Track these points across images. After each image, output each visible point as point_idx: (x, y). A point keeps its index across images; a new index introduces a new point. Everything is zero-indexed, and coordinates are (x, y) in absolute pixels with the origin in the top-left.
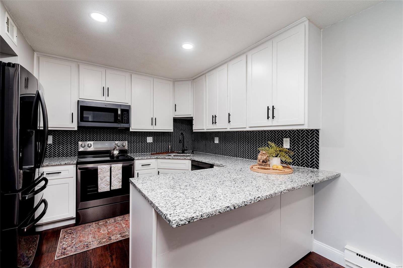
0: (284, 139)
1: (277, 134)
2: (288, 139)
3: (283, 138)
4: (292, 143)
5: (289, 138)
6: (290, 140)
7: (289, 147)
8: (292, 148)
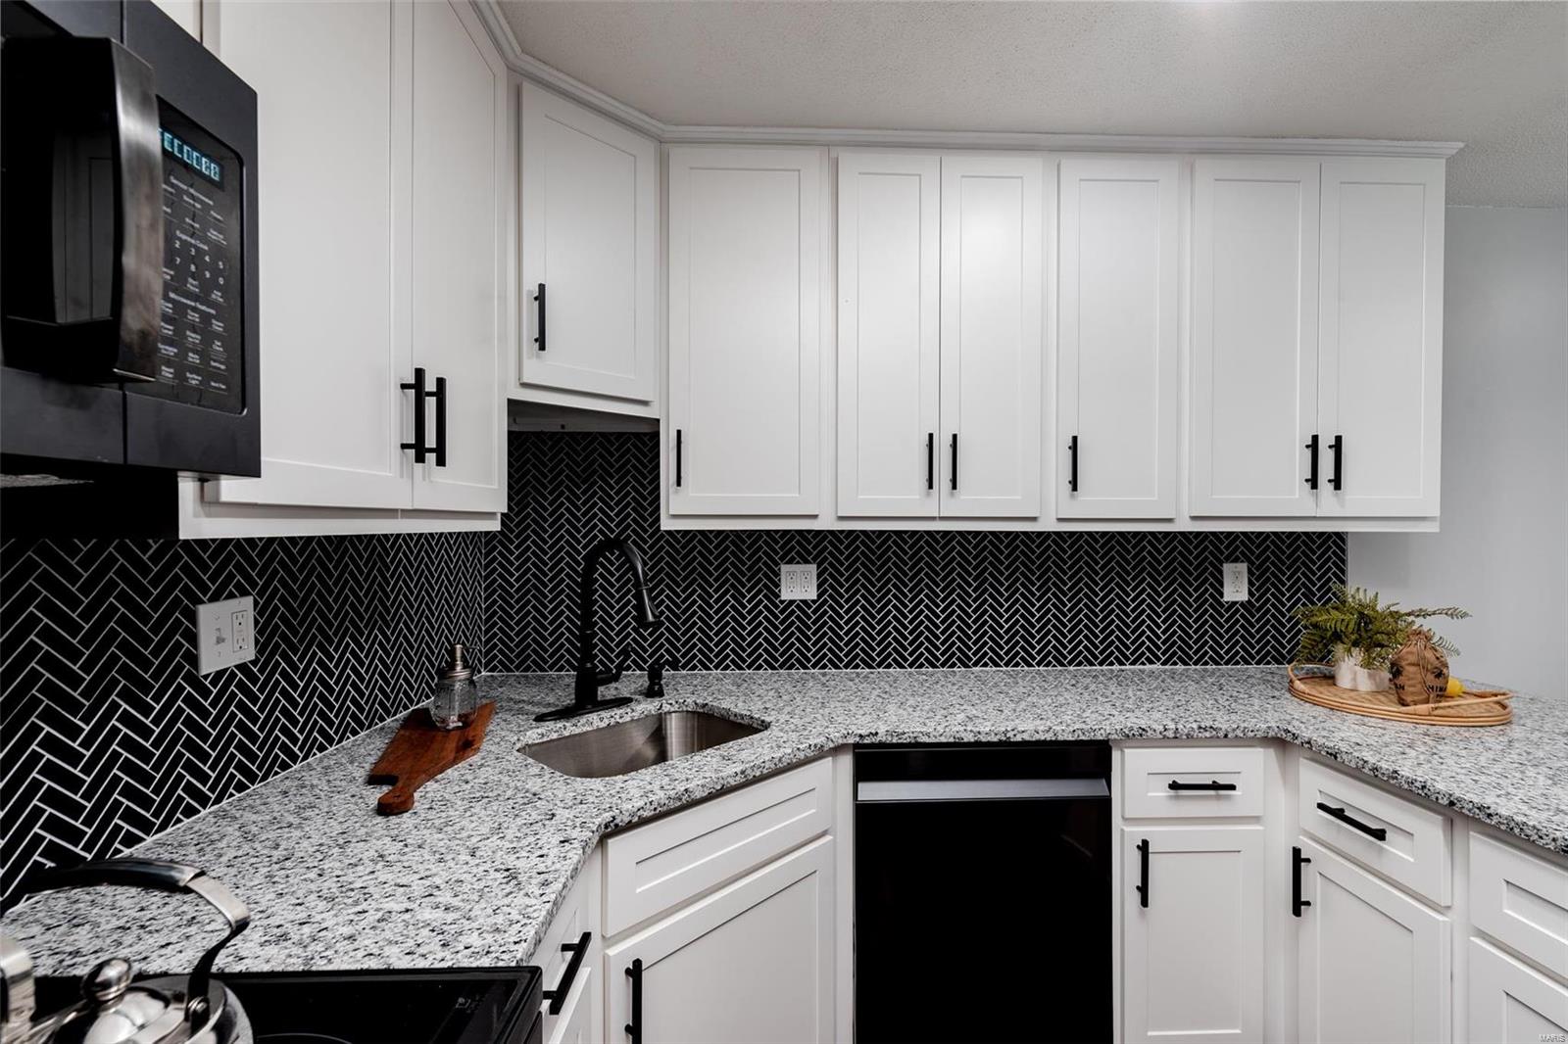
0: (1227, 568)
1: (1196, 548)
2: (1242, 567)
3: (1221, 563)
4: (1257, 580)
5: (1242, 562)
6: (1250, 572)
7: (1243, 596)
8: (1257, 601)
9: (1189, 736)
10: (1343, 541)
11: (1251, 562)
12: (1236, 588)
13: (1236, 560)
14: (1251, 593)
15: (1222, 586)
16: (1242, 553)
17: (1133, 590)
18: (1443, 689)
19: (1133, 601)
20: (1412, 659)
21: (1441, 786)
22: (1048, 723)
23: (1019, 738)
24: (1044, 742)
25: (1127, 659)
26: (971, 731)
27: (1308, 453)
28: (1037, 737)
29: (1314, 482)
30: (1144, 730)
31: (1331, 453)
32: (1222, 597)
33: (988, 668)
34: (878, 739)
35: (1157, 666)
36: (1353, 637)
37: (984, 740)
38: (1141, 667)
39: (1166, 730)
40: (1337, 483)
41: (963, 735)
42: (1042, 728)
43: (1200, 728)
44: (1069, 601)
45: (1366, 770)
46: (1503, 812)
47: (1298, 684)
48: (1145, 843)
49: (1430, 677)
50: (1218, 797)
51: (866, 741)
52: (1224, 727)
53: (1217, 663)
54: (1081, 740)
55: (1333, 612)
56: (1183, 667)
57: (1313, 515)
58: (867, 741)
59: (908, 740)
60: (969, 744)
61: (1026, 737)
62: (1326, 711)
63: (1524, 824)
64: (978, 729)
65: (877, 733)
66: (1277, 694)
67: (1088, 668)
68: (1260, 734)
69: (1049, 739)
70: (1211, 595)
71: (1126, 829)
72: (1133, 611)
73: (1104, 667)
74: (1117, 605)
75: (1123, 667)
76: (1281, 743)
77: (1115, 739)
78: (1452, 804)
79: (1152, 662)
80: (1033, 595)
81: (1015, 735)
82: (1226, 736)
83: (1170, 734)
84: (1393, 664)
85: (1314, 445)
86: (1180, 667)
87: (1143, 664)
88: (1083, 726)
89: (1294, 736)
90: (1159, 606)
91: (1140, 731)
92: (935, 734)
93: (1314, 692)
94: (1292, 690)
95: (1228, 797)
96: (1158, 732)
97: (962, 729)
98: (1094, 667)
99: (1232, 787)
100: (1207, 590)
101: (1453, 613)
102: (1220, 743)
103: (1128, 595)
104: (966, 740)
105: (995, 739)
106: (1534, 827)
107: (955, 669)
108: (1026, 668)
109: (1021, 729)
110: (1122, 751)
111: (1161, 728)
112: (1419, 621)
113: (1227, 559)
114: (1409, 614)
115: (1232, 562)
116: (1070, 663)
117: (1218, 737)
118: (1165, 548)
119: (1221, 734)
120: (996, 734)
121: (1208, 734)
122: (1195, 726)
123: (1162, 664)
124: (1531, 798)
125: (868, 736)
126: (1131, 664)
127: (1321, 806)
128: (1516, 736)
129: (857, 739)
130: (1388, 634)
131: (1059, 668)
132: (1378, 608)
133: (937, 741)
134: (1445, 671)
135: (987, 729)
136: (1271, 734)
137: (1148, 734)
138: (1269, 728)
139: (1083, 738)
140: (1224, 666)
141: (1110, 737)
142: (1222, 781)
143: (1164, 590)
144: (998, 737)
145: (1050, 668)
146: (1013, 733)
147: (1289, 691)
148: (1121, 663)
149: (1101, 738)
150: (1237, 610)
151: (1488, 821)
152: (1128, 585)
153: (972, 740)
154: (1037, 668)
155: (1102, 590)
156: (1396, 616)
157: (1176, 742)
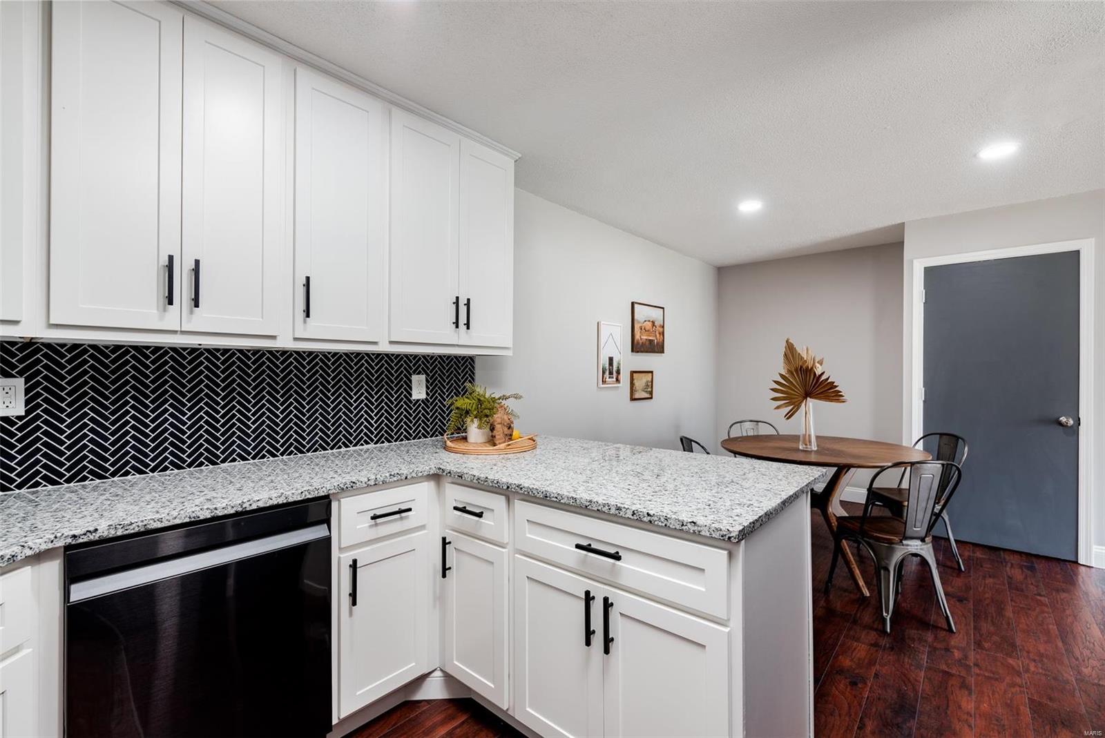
0: (415, 378)
1: (396, 365)
2: (423, 377)
3: (411, 375)
4: (431, 386)
5: (423, 374)
6: (427, 381)
7: (423, 396)
8: (431, 398)
9: (384, 482)
10: (473, 362)
11: (428, 375)
12: (419, 392)
13: (419, 374)
14: (427, 394)
15: (411, 389)
16: (423, 368)
17: (355, 394)
18: (511, 435)
19: (355, 402)
20: (499, 420)
21: (504, 480)
22: (282, 491)
23: (254, 507)
24: (278, 506)
25: (351, 443)
26: (207, 509)
27: (454, 306)
28: (270, 503)
29: (457, 324)
30: (354, 483)
31: (465, 307)
32: (411, 397)
33: (236, 463)
34: (98, 535)
35: (371, 446)
36: (475, 413)
37: (220, 514)
38: (361, 447)
39: (369, 480)
40: (468, 325)
41: (198, 514)
42: (275, 495)
43: (391, 475)
44: (308, 404)
45: (475, 481)
46: (526, 485)
47: (449, 443)
48: (355, 561)
49: (506, 429)
50: (402, 518)
51: (81, 541)
52: (405, 472)
53: (408, 439)
54: (308, 498)
55: (466, 400)
56: (388, 444)
57: (457, 343)
58: (84, 539)
59: (137, 529)
60: (206, 521)
61: (261, 504)
62: (461, 455)
63: (533, 488)
64: (214, 506)
65: (96, 530)
66: (438, 450)
67: (323, 452)
68: (425, 474)
69: (281, 502)
70: (405, 396)
71: (341, 556)
72: (355, 409)
73: (335, 451)
74: (344, 405)
75: (348, 449)
76: (437, 477)
77: (333, 493)
78: (508, 487)
79: (367, 443)
80: (278, 400)
81: (251, 505)
82: (406, 478)
83: (372, 483)
84: (491, 425)
85: (457, 303)
86: (386, 444)
87: (362, 445)
88: (310, 488)
89: (443, 471)
90: (373, 404)
91: (352, 484)
92: (168, 518)
93: (457, 447)
94: (446, 448)
95: (407, 517)
96: (364, 482)
97: (198, 509)
98: (327, 452)
99: (410, 510)
100: (402, 392)
101: (517, 397)
102: (403, 483)
103: (352, 398)
104: (202, 518)
105: (232, 511)
106: (536, 489)
107: (203, 468)
108: (271, 458)
109: (255, 499)
110: (339, 501)
111: (366, 480)
112: (504, 402)
113: (414, 372)
114: (499, 399)
115: (417, 374)
116: (308, 451)
117: (401, 480)
118: (376, 365)
119: (404, 477)
120: (233, 507)
121: (395, 479)
122: (388, 475)
123: (375, 444)
124: (537, 477)
125: (85, 534)
126: (353, 446)
127: (456, 508)
128: (537, 453)
129: (69, 540)
130: (489, 409)
131: (300, 455)
132: (487, 397)
133: (170, 524)
134: (512, 425)
135: (224, 505)
136: (432, 472)
137: (357, 485)
138: (430, 468)
139: (310, 496)
140: (413, 441)
141: (330, 492)
142: (404, 507)
143: (376, 394)
144: (235, 509)
145: (292, 456)
146: (249, 503)
147: (444, 448)
148: (347, 446)
149: (323, 494)
150: (420, 405)
151: (521, 492)
152: (352, 391)
153: (209, 516)
154: (281, 457)
155: (332, 395)
156: (494, 400)
157: (375, 488)
